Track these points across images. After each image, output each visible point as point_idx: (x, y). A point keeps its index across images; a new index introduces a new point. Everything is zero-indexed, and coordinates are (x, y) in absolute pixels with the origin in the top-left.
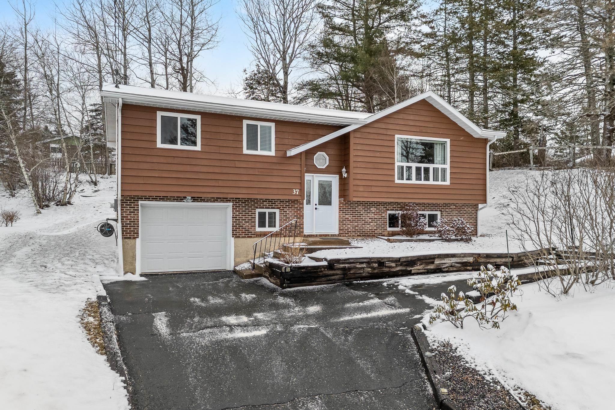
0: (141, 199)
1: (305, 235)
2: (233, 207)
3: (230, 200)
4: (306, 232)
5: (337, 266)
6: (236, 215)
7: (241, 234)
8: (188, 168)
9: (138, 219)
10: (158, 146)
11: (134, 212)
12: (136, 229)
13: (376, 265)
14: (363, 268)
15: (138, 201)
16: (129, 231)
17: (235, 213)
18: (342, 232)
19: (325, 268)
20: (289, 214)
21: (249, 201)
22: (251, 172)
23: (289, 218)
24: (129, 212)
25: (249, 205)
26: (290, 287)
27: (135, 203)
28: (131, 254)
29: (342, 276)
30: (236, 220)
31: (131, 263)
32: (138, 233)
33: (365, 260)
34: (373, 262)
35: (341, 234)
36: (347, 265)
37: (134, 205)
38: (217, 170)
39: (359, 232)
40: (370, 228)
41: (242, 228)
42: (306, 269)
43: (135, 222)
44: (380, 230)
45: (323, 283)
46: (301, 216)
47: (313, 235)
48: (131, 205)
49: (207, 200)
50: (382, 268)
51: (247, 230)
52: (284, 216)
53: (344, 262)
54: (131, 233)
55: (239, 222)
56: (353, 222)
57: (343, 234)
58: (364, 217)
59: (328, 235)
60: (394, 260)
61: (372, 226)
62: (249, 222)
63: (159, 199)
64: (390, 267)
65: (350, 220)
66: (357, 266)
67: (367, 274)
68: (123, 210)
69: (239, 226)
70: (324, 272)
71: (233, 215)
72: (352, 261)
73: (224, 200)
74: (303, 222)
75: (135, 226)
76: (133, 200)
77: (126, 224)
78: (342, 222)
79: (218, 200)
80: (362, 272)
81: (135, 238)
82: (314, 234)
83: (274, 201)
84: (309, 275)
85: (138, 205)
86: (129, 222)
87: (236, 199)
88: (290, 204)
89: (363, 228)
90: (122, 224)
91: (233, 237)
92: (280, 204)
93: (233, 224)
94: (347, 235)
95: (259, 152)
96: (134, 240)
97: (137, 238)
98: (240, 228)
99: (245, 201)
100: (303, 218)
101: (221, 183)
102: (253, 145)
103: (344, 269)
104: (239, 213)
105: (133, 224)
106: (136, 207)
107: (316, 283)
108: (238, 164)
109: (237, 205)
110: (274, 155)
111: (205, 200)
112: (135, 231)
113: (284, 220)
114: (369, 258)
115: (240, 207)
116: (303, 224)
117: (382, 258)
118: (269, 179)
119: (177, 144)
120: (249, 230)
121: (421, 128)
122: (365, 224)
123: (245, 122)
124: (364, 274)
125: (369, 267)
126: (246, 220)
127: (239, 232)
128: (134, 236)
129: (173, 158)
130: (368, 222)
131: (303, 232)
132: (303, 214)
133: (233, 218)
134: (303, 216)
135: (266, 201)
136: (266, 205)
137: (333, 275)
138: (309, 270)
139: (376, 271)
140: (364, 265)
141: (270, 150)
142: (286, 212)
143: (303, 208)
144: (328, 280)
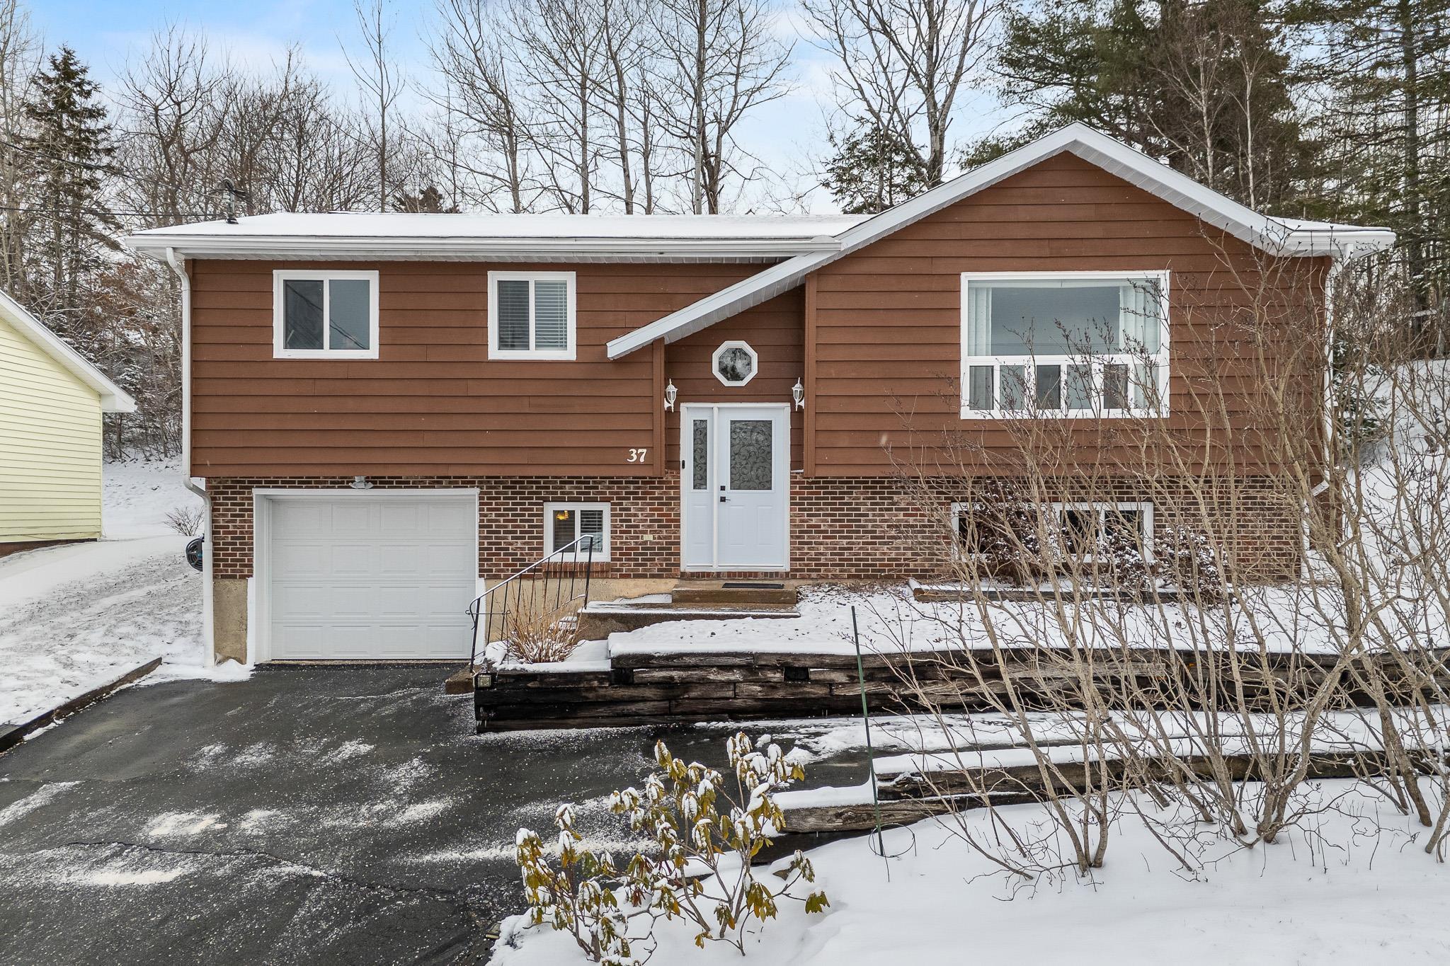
0: (258, 483)
1: (683, 574)
2: (481, 498)
3: (474, 482)
4: (689, 563)
5: (642, 674)
6: (488, 521)
7: (502, 571)
8: (351, 405)
9: (252, 533)
10: (276, 355)
11: (243, 516)
12: (246, 555)
13: (777, 676)
14: (734, 683)
15: (251, 488)
16: (232, 560)
17: (486, 515)
18: (798, 565)
19: (601, 681)
20: (635, 515)
21: (523, 482)
22: (511, 406)
23: (637, 526)
24: (232, 516)
25: (524, 493)
26: (497, 730)
27: (244, 493)
28: (236, 616)
29: (665, 704)
30: (488, 532)
31: (236, 635)
32: (251, 566)
33: (737, 661)
34: (763, 667)
35: (797, 570)
36: (675, 674)
37: (242, 499)
38: (420, 406)
39: (853, 565)
40: (893, 556)
41: (505, 555)
42: (541, 682)
43: (244, 538)
44: (926, 560)
45: (605, 721)
46: (672, 521)
47: (709, 574)
48: (236, 499)
49: (414, 483)
50: (801, 686)
51: (519, 560)
52: (621, 521)
53: (663, 663)
54: (236, 566)
55: (496, 538)
56: (835, 537)
57: (803, 570)
58: (870, 521)
59: (756, 574)
60: (838, 661)
61: (898, 548)
62: (524, 538)
63: (299, 482)
64: (830, 684)
65: (826, 532)
66: (712, 677)
67: (750, 702)
68: (219, 510)
69: (496, 549)
70: (602, 692)
71: (482, 521)
72: (693, 661)
73: (457, 482)
74: (679, 538)
75: (244, 549)
76: (241, 487)
77: (224, 544)
78: (798, 536)
79: (441, 483)
80: (730, 694)
81: (244, 577)
82: (715, 569)
83: (594, 482)
84: (552, 697)
85: (251, 499)
86: (232, 538)
87: (487, 477)
88: (639, 488)
89: (869, 554)
90: (214, 544)
91: (481, 576)
92: (609, 488)
93: (481, 544)
94: (814, 575)
95: (533, 353)
96: (243, 581)
97: (249, 576)
98: (499, 554)
99: (512, 482)
100: (679, 526)
101: (430, 440)
102: (513, 335)
103: (668, 684)
104: (496, 515)
105: (241, 544)
106: (246, 502)
107: (578, 721)
108: (475, 389)
109: (491, 493)
110: (573, 357)
111: (408, 483)
112: (244, 560)
113: (621, 532)
114: (751, 654)
115: (499, 498)
116: (679, 543)
117: (796, 657)
118: (558, 423)
119: (322, 348)
120: (525, 560)
121: (1055, 244)
122: (875, 543)
123: (494, 278)
124: (739, 702)
125: (755, 682)
126: (516, 532)
127: (496, 565)
128: (242, 571)
129: (311, 381)
130: (883, 537)
131: (679, 565)
132: (679, 515)
133: (480, 526)
134: (678, 521)
135: (572, 483)
136: (572, 493)
137: (633, 700)
138: (552, 683)
139: (779, 694)
140: (736, 676)
141: (564, 346)
142: (629, 509)
143: (679, 498)
144: (619, 716)
